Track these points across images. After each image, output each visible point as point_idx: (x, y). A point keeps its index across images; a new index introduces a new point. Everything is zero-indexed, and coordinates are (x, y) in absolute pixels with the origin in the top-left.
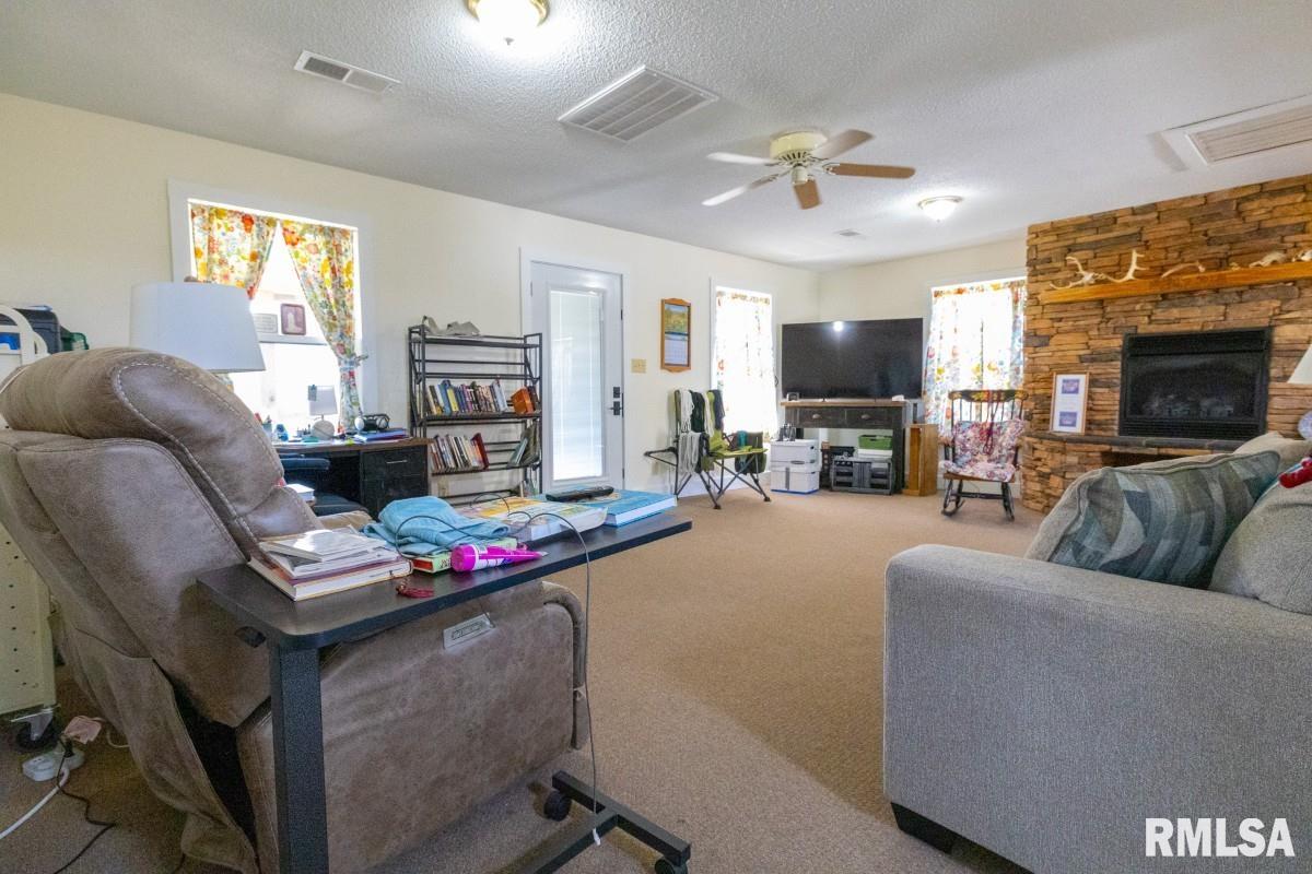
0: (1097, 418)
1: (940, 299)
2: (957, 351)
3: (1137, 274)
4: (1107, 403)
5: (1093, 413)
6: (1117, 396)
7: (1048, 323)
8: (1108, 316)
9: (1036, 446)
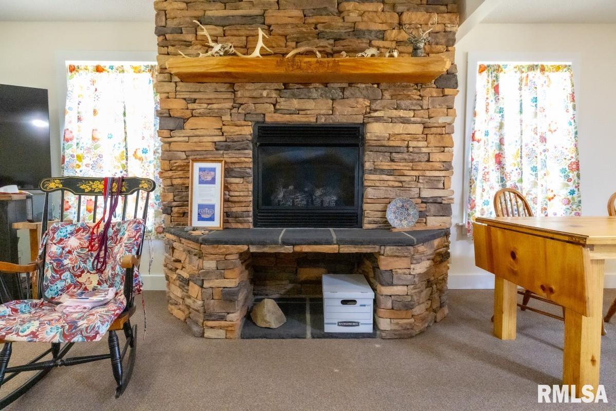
0: (234, 210)
1: (76, 75)
2: (97, 135)
3: (264, 54)
4: (242, 194)
5: (230, 204)
6: (251, 187)
7: (182, 104)
8: (239, 101)
9: (175, 244)
